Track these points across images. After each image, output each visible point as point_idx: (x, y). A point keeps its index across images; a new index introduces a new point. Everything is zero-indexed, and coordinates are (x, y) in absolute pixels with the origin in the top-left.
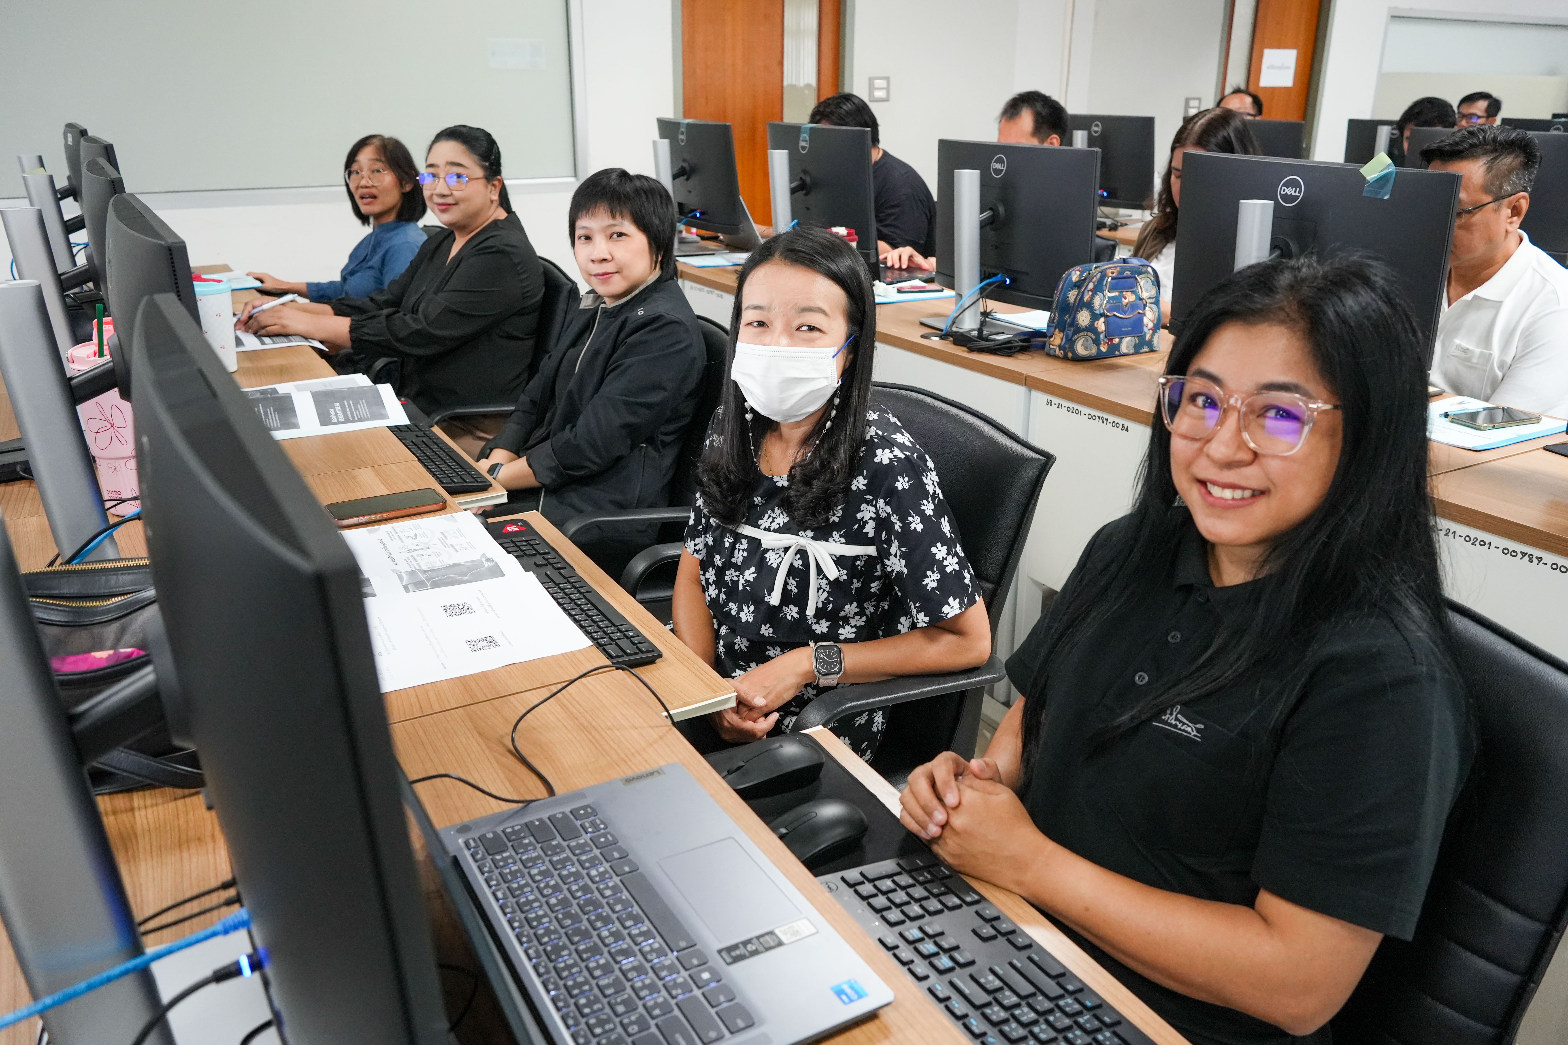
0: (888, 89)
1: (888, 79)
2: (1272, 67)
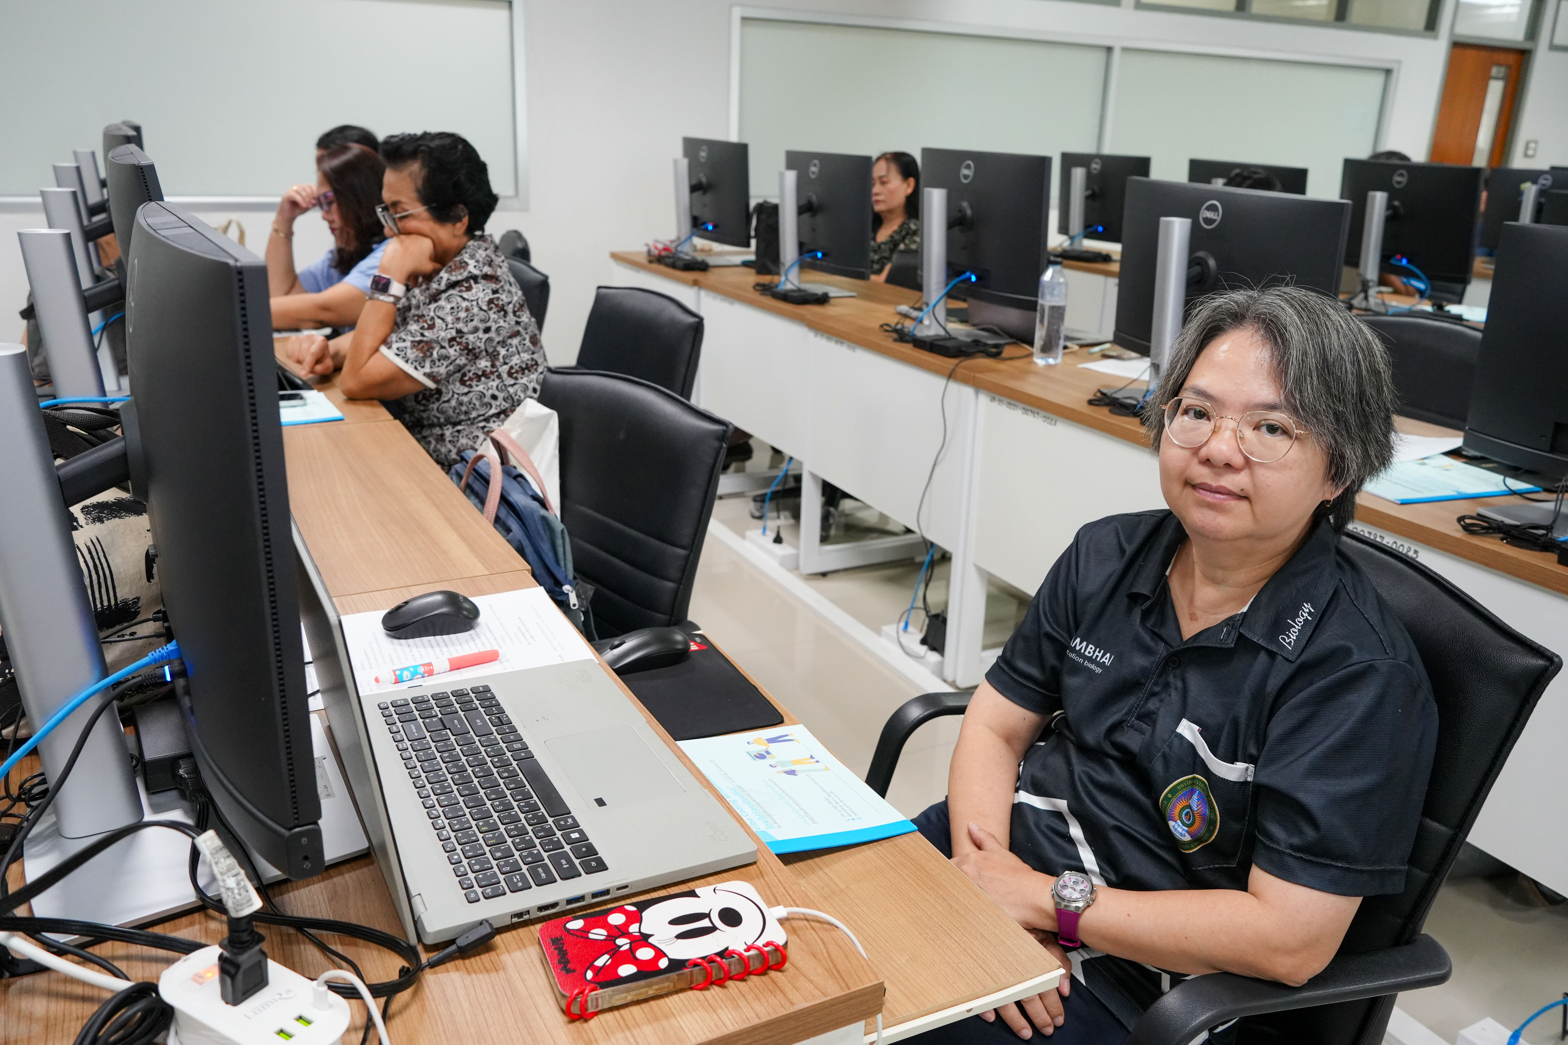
0: (1535, 150)
1: (1537, 142)
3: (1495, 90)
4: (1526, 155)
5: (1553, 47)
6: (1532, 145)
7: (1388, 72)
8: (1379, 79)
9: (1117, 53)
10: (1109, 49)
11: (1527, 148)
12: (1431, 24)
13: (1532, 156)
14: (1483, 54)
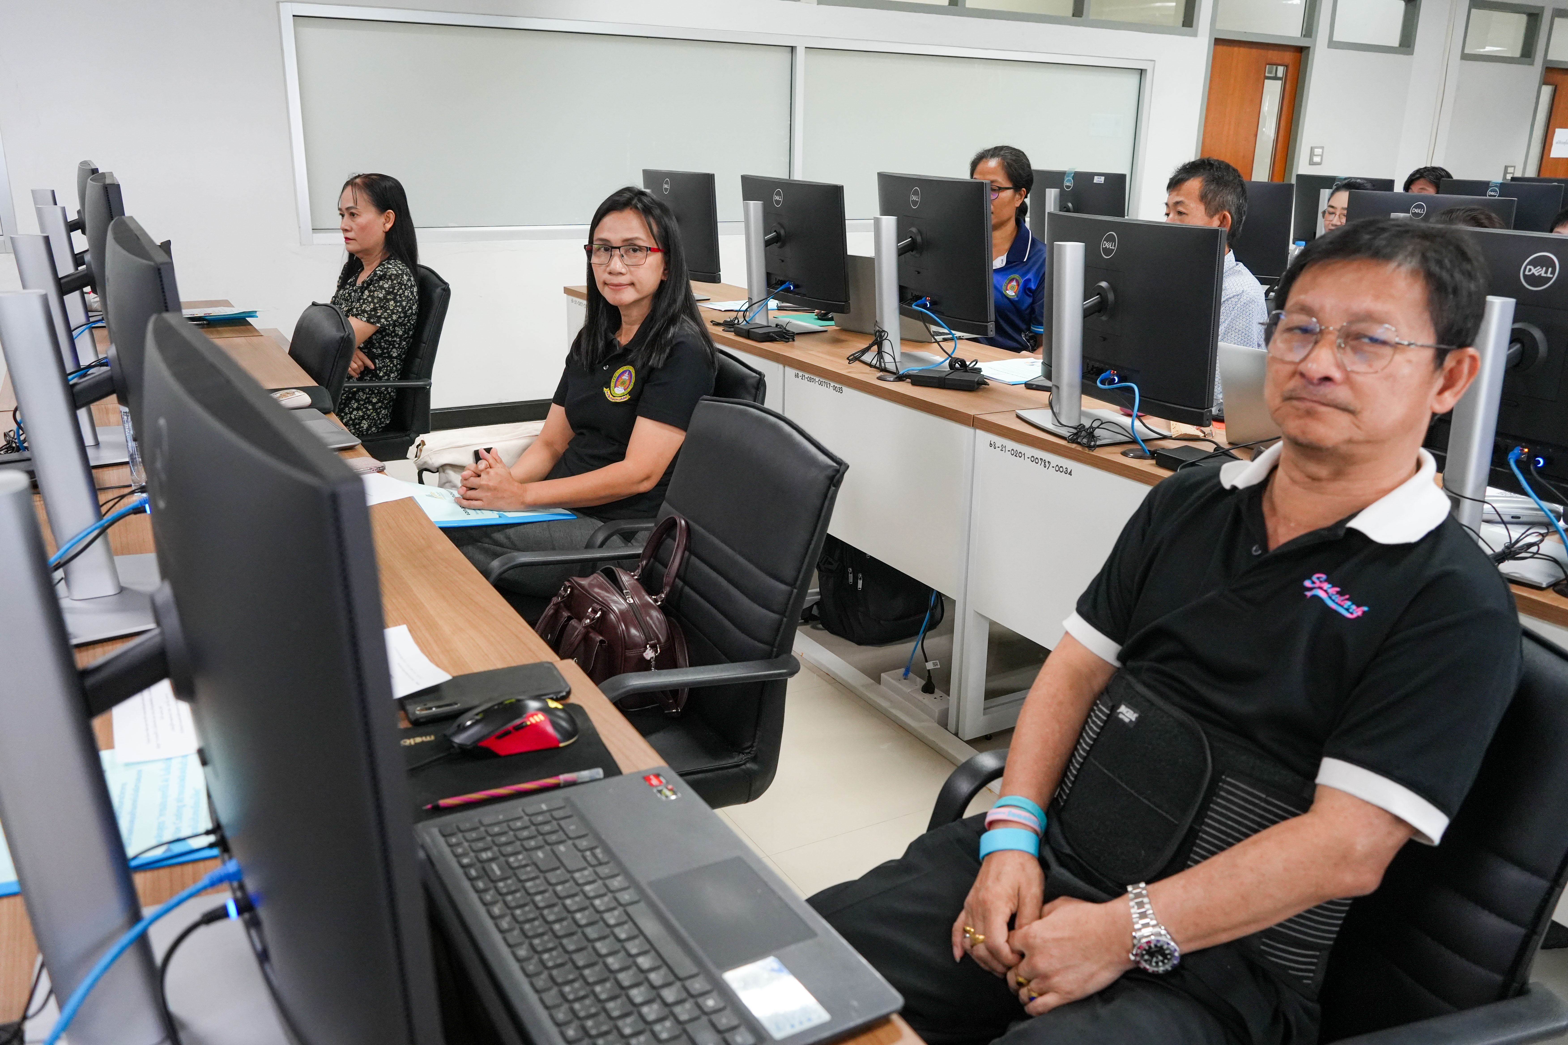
0: (1322, 156)
1: (1322, 148)
2: (1559, 142)
3: (1272, 92)
4: (1312, 163)
5: (1333, 44)
6: (1318, 151)
7: (1142, 72)
8: (1133, 80)
9: (800, 53)
10: (793, 49)
11: (1312, 154)
12: (1189, 20)
13: (1319, 164)
14: (1254, 52)
